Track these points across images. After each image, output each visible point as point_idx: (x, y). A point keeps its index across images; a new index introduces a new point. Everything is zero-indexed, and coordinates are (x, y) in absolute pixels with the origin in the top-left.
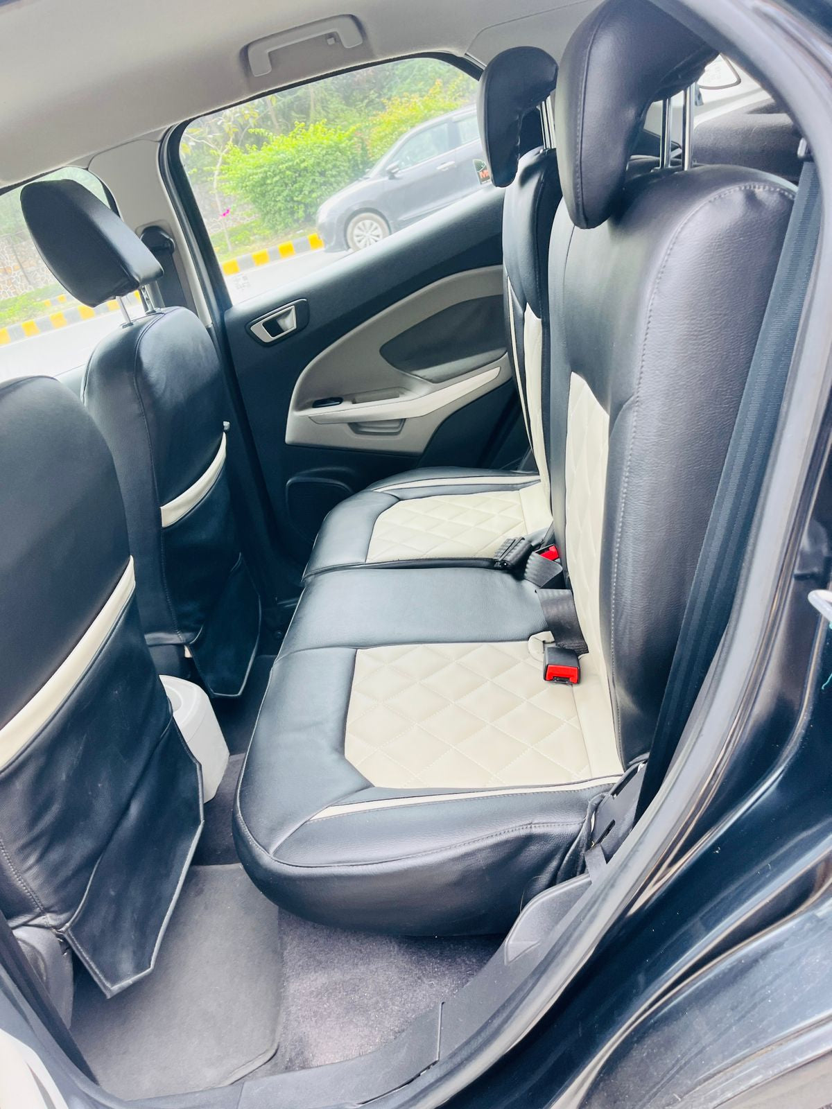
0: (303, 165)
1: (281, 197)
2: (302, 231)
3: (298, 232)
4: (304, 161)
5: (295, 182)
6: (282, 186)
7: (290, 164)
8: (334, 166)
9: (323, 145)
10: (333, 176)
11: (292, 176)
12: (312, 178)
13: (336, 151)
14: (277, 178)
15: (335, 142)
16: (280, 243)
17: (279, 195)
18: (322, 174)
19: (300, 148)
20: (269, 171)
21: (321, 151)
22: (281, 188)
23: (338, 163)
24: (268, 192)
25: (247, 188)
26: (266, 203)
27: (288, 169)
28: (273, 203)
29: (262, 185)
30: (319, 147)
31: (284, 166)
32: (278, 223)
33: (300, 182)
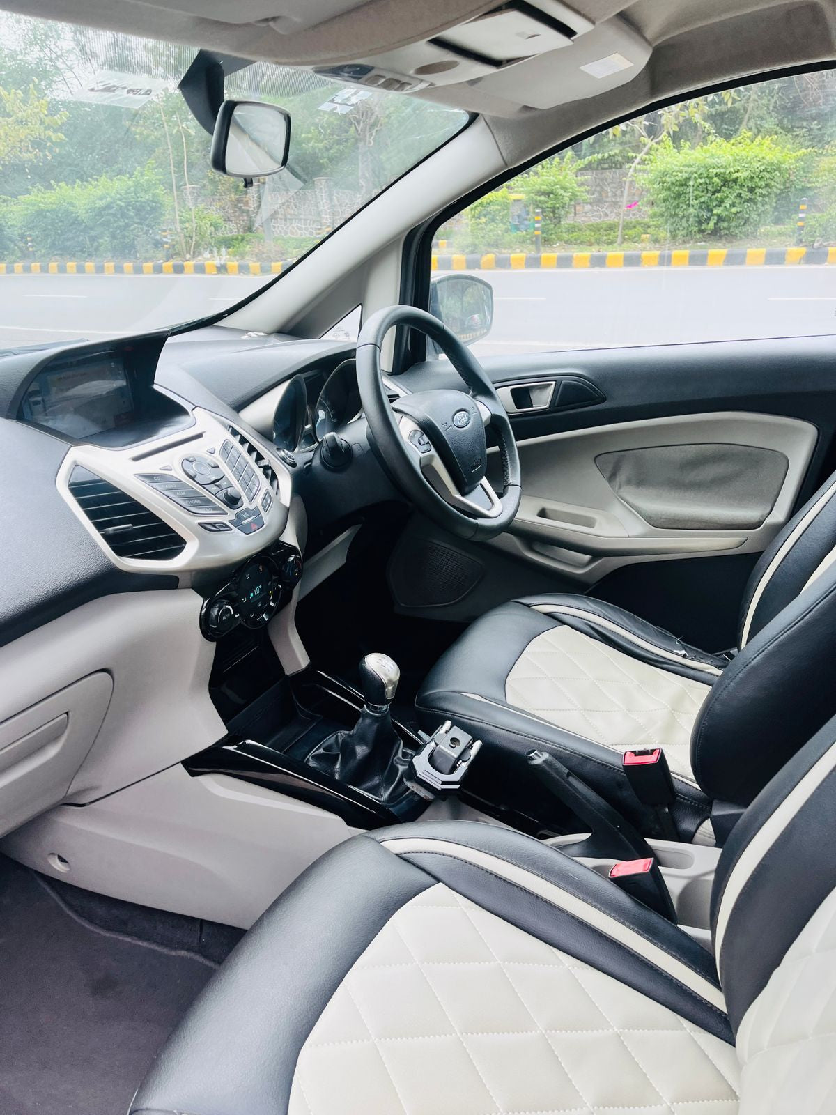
0: (735, 175)
1: (698, 201)
2: (703, 243)
3: (699, 244)
4: (738, 171)
5: (719, 191)
6: (703, 192)
7: (722, 171)
8: (767, 185)
9: (764, 161)
10: (762, 195)
11: (718, 184)
12: (738, 191)
13: (775, 171)
14: (702, 181)
15: (778, 161)
16: (676, 249)
17: (696, 199)
18: (751, 190)
19: (738, 158)
20: (696, 173)
21: (761, 166)
22: (701, 194)
23: (773, 183)
24: (685, 193)
25: (665, 184)
26: (678, 204)
27: (717, 175)
28: (685, 207)
29: (682, 185)
30: (759, 161)
31: (715, 171)
32: (681, 228)
33: (724, 192)
